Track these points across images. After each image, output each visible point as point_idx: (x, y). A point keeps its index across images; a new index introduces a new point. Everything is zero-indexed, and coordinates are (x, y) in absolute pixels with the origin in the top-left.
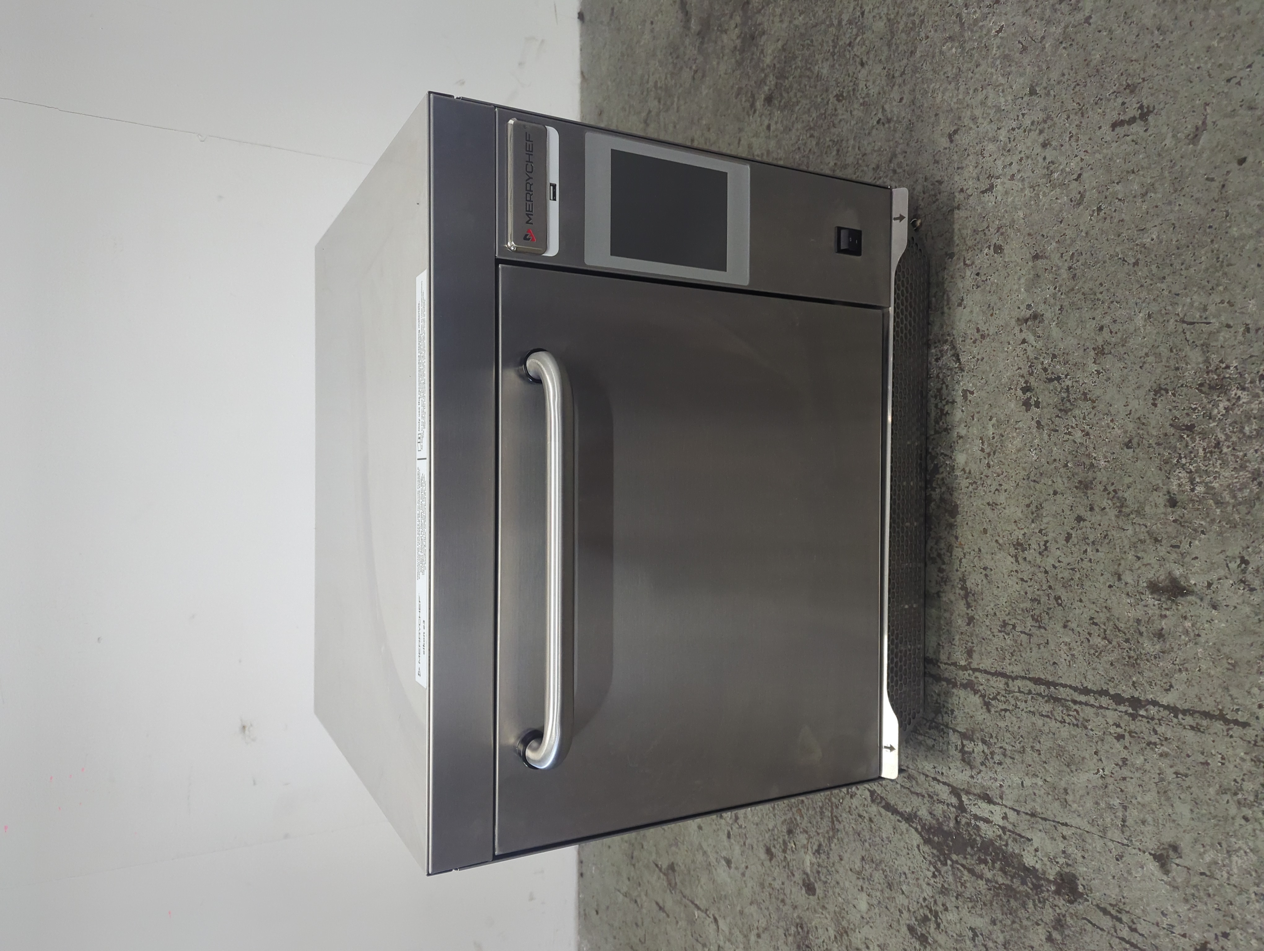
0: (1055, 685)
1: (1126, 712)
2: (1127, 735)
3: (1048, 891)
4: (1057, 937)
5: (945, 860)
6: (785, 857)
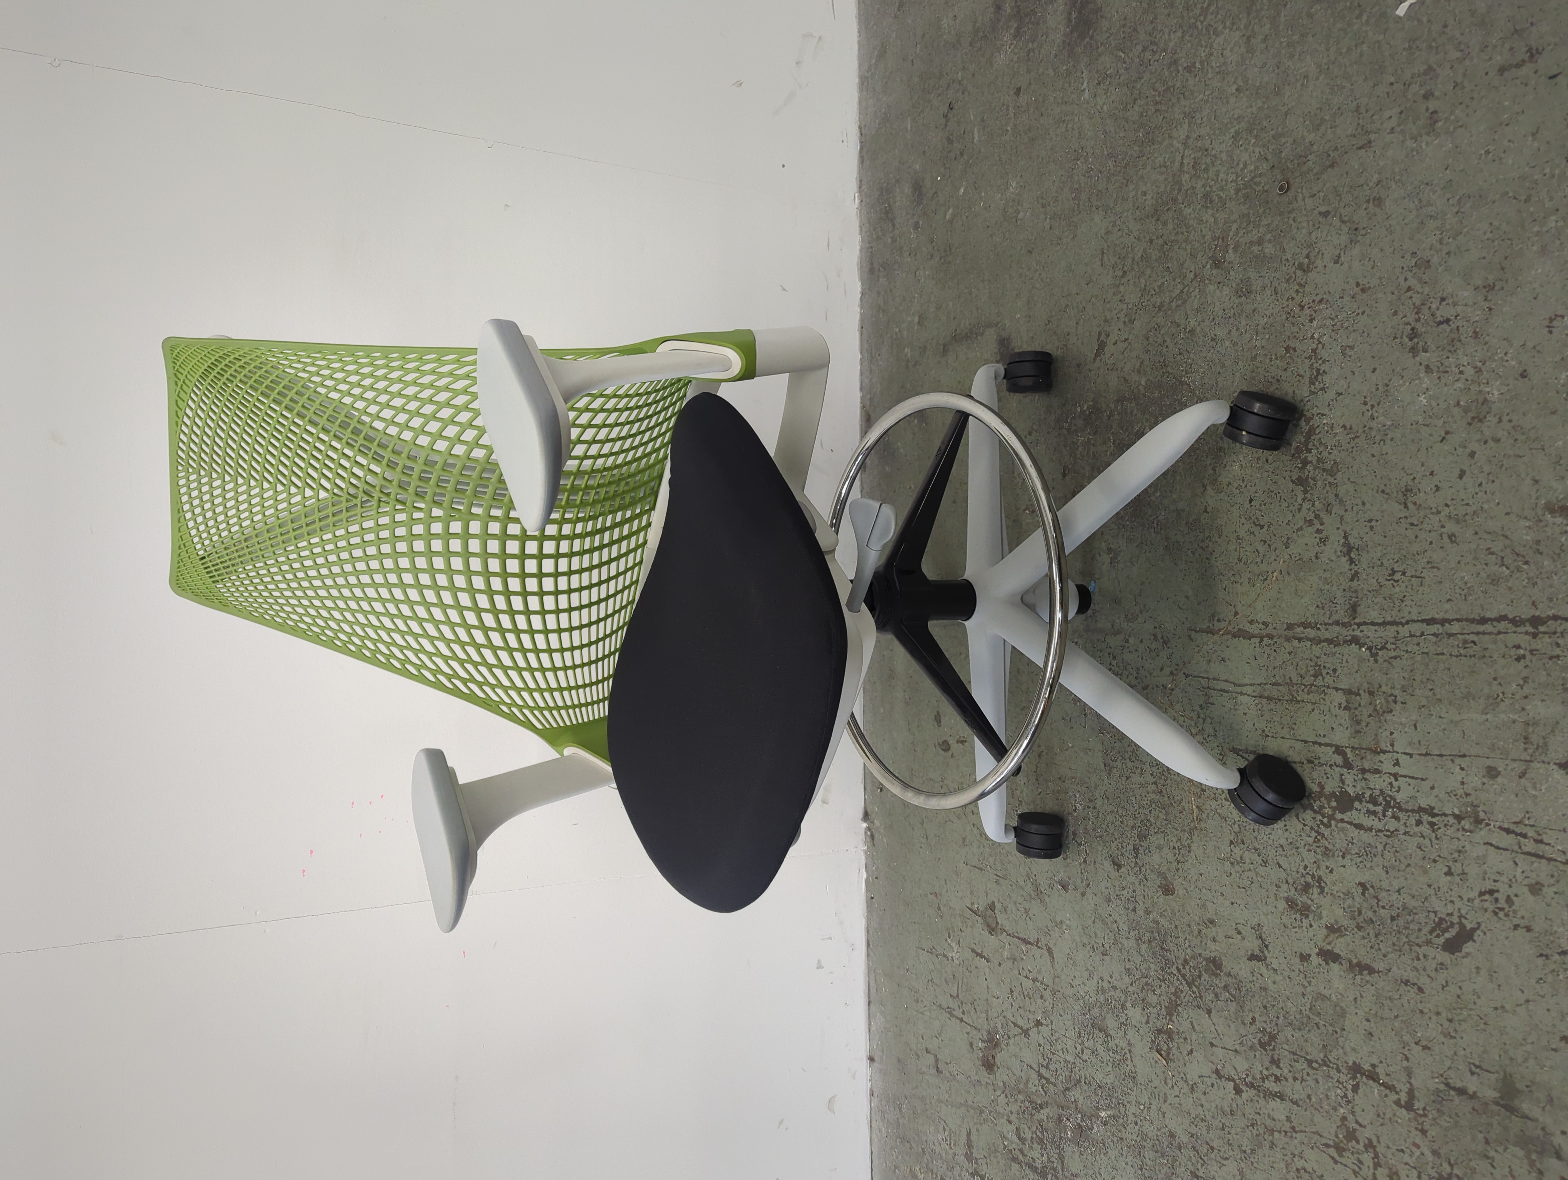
0: (1449, 621)
1: (1527, 633)
2: (1527, 653)
3: (1446, 825)
4: (1457, 868)
5: (1329, 822)
6: (1136, 863)
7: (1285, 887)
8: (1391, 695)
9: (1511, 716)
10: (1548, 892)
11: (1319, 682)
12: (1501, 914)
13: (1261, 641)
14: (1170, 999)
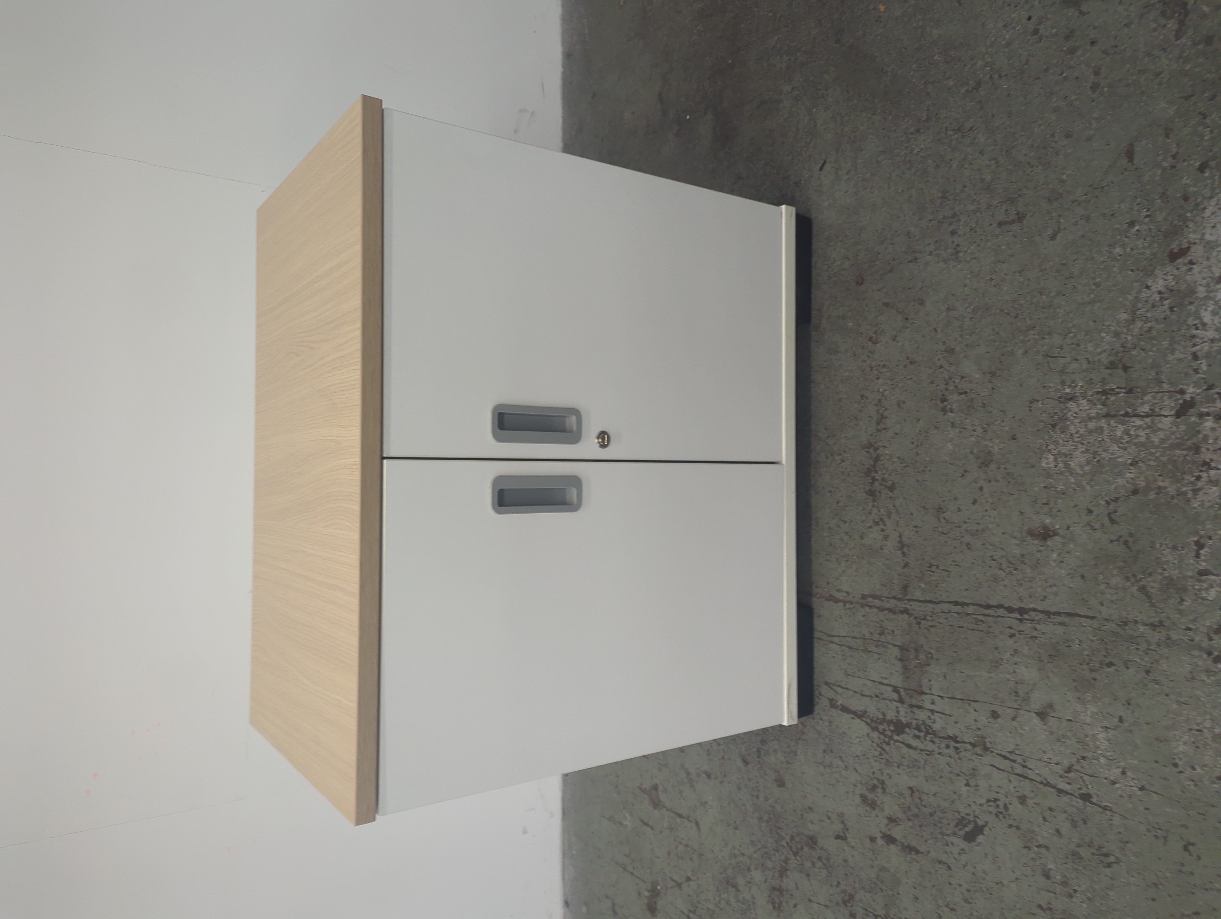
0: (967, 604)
1: (1016, 619)
2: (1017, 633)
3: (965, 750)
4: (972, 782)
5: (889, 741)
6: (759, 762)
7: (859, 785)
8: (930, 653)
9: (1006, 676)
10: (1030, 802)
11: (883, 639)
12: (1001, 816)
13: (845, 605)
14: (781, 864)
